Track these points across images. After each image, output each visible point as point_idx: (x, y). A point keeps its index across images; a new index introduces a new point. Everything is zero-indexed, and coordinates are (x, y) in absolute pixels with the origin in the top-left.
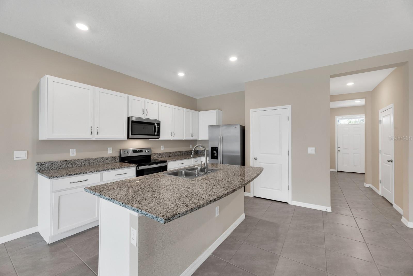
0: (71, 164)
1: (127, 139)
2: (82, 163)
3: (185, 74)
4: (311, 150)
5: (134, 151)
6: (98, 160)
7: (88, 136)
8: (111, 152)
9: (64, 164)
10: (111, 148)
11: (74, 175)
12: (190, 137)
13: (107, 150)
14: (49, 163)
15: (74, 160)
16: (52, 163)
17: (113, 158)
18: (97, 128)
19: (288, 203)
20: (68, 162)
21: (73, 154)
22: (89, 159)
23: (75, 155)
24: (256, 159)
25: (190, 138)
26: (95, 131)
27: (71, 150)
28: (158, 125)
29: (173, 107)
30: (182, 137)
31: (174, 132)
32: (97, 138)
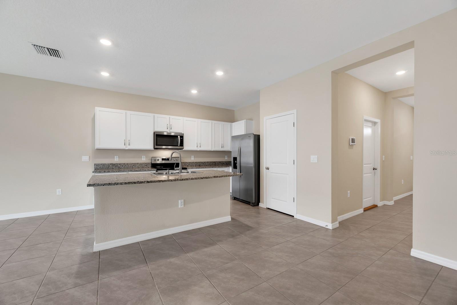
0: (115, 166)
1: (153, 149)
2: (122, 166)
3: (198, 91)
4: (314, 159)
5: (163, 159)
6: (134, 165)
7: (122, 147)
8: (144, 160)
9: (111, 166)
10: (144, 156)
11: (108, 172)
12: (221, 147)
13: (141, 158)
14: (101, 164)
15: (117, 164)
16: (104, 165)
17: (146, 164)
18: (129, 140)
19: (293, 216)
20: (113, 165)
21: (116, 160)
23: (118, 160)
24: (268, 169)
25: (220, 149)
26: (127, 143)
27: (116, 157)
28: (181, 138)
29: (199, 120)
30: (210, 148)
31: (200, 143)
32: (129, 148)
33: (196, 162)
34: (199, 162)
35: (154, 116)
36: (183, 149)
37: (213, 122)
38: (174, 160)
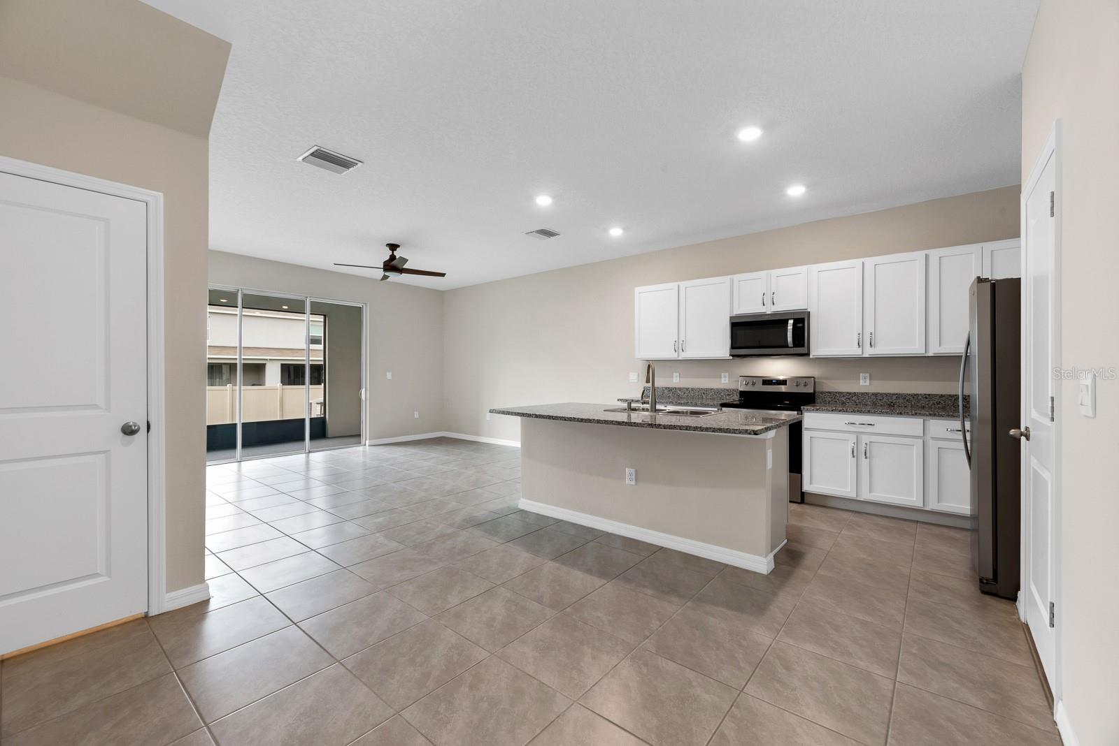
0: (673, 392)
1: (730, 358)
5: (765, 382)
6: (705, 392)
8: (726, 381)
9: (666, 391)
10: (727, 374)
17: (729, 393)
18: (683, 341)
20: (670, 389)
22: (692, 389)
23: (678, 381)
26: (679, 347)
27: (674, 374)
28: (800, 323)
29: (870, 261)
30: (915, 347)
31: (871, 334)
32: (683, 356)
33: (875, 395)
34: (886, 395)
35: (732, 281)
36: (808, 354)
37: (935, 254)
38: (797, 385)
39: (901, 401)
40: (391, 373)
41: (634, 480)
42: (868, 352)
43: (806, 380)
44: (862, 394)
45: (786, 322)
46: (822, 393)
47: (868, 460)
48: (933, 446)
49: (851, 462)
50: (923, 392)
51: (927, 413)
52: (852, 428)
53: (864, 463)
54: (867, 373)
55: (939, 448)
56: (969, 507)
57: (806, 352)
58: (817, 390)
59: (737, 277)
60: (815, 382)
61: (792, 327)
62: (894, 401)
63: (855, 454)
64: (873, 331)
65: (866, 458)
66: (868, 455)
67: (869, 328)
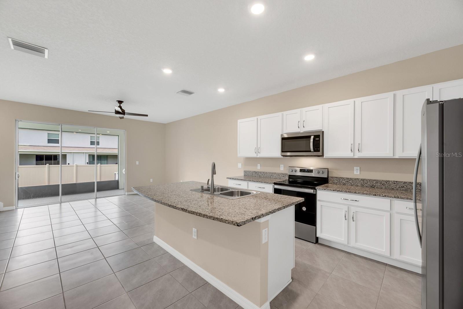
1: (282, 157)
5: (301, 171)
9: (254, 173)
10: (283, 165)
13: (280, 167)
16: (249, 172)
18: (259, 148)
26: (257, 151)
27: (258, 165)
28: (317, 138)
29: (358, 100)
30: (386, 153)
31: (359, 144)
32: (259, 156)
33: (363, 180)
34: (370, 180)
35: (283, 115)
36: (323, 156)
37: (400, 93)
38: (318, 173)
39: (379, 184)
40: (138, 162)
41: (196, 236)
42: (358, 155)
43: (323, 170)
44: (355, 179)
45: (309, 137)
46: (332, 178)
47: (355, 222)
48: (397, 218)
49: (344, 223)
50: (393, 180)
51: (393, 196)
52: (346, 202)
53: (352, 224)
54: (359, 167)
55: (401, 219)
56: (421, 261)
57: (321, 155)
58: (330, 175)
59: (285, 113)
60: (328, 171)
61: (313, 140)
62: (375, 184)
63: (347, 218)
64: (360, 143)
65: (353, 221)
66: (354, 219)
67: (358, 141)
